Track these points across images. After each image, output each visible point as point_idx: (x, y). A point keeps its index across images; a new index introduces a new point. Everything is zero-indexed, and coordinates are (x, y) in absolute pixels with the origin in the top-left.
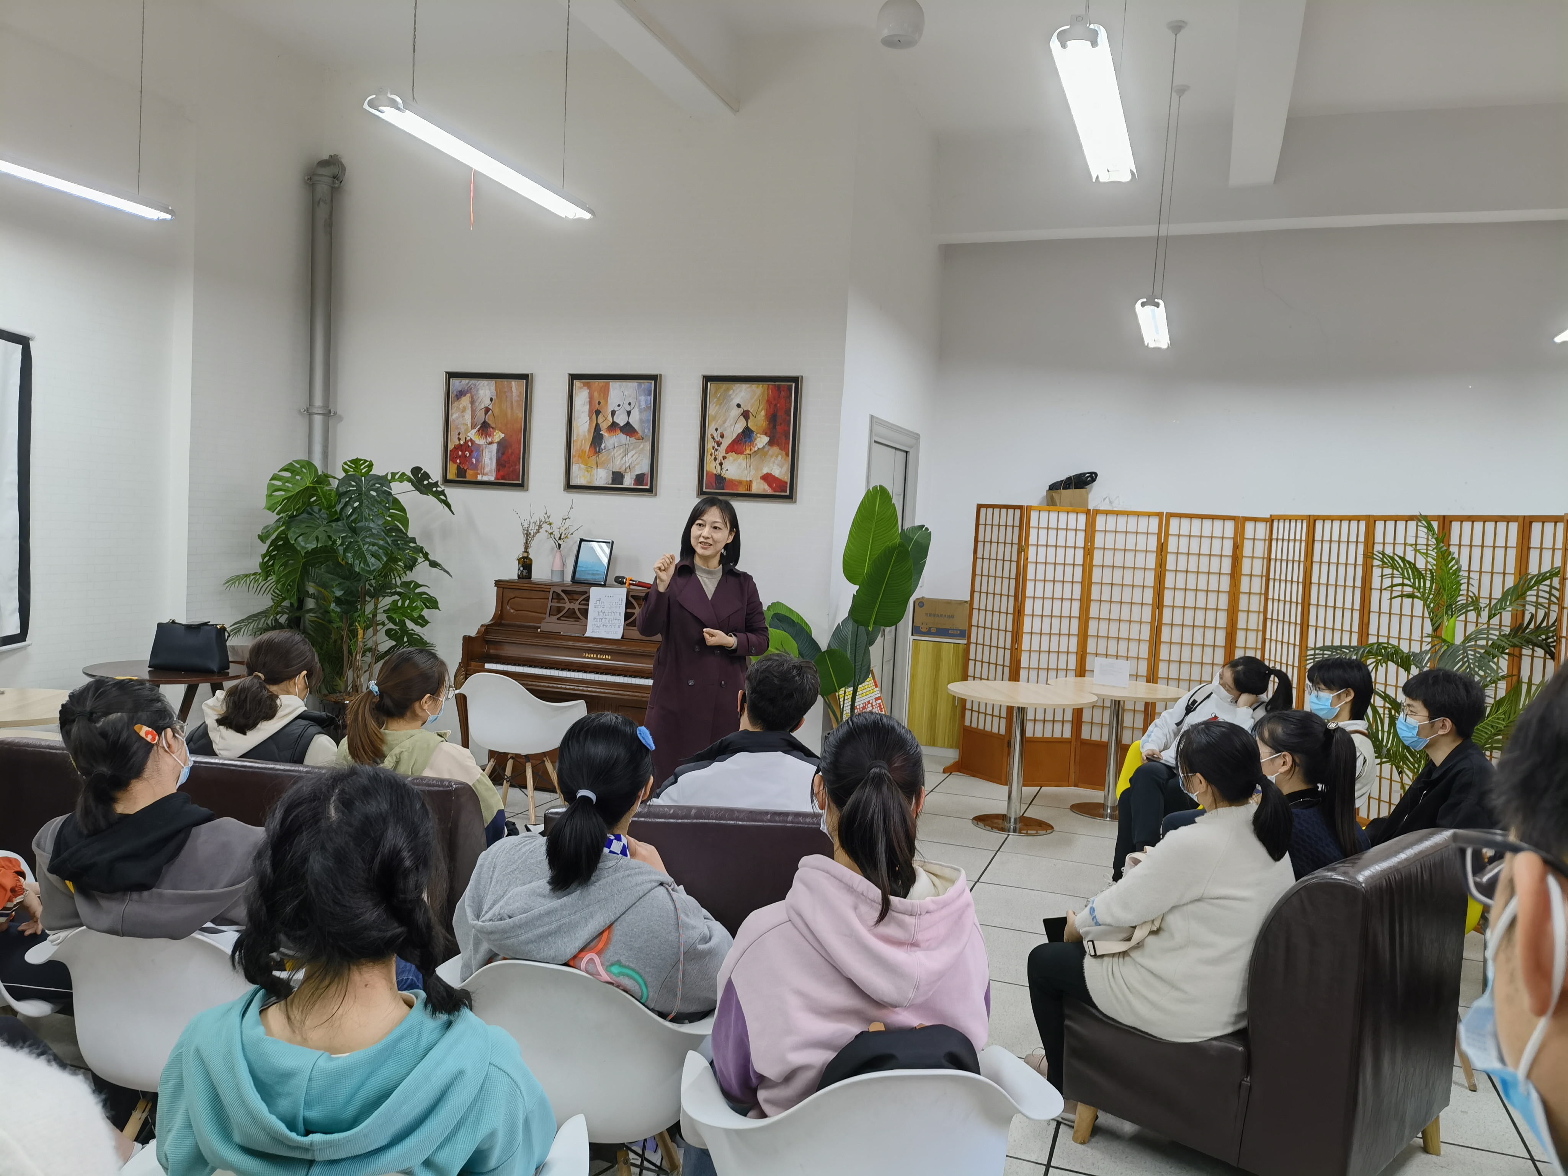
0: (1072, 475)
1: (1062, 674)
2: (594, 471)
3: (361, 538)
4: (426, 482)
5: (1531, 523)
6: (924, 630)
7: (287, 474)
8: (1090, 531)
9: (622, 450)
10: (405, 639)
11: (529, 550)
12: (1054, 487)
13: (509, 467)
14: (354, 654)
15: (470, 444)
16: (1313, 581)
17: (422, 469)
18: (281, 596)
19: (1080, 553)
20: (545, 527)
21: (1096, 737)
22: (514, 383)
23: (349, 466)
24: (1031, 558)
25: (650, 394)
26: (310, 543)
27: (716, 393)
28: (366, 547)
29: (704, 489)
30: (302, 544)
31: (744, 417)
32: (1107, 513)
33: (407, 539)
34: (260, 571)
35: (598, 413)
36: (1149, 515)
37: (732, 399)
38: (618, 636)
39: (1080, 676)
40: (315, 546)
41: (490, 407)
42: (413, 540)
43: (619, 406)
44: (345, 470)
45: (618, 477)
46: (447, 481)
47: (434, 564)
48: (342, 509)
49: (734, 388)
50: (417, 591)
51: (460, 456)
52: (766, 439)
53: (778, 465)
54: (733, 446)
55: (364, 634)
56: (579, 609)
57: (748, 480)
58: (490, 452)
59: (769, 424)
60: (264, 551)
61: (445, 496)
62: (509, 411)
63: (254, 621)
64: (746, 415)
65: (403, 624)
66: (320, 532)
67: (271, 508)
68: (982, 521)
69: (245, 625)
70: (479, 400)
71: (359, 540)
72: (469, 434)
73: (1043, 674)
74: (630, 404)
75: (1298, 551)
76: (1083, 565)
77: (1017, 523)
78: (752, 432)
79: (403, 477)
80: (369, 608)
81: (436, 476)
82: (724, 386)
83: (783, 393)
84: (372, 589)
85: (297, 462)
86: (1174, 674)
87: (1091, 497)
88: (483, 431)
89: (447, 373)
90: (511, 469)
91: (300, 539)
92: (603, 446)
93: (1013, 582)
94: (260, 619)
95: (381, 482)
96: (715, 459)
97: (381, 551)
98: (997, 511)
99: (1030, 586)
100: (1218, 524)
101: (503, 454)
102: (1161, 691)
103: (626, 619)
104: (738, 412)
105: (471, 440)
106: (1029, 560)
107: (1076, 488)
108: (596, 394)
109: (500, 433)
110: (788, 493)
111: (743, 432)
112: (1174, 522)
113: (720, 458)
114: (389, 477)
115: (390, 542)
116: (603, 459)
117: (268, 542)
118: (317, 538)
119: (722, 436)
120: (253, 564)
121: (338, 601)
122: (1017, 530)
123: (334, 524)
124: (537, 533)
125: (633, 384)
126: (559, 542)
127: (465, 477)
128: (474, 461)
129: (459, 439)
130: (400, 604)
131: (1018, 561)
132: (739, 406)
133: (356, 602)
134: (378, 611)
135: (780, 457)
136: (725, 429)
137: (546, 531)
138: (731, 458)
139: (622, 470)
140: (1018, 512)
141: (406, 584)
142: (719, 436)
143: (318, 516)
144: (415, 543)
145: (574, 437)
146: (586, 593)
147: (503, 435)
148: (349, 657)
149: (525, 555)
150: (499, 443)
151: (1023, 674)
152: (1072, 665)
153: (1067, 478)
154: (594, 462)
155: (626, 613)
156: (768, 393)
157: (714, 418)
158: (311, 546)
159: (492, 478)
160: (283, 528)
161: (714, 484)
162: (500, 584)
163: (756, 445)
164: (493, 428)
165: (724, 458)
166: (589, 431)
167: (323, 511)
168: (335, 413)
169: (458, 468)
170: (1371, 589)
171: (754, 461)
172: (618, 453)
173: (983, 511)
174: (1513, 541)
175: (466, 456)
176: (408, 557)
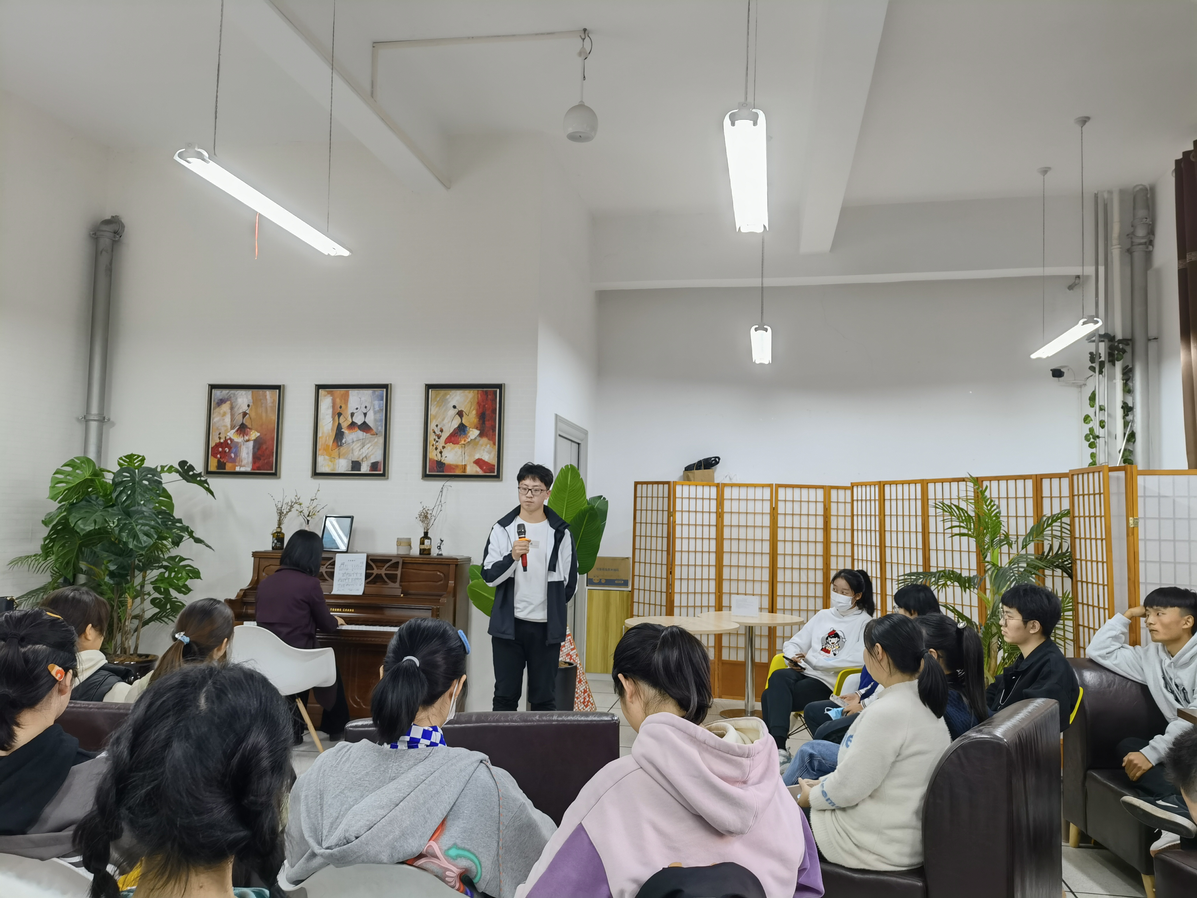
0: (701, 459)
1: (705, 610)
2: (337, 461)
3: (134, 520)
4: (191, 473)
5: (1041, 479)
6: (596, 581)
7: (69, 469)
8: (720, 500)
9: (359, 444)
10: (168, 607)
11: (282, 526)
12: (688, 468)
13: (264, 460)
14: (123, 621)
15: (229, 442)
16: (886, 529)
17: (187, 463)
18: (58, 573)
19: (714, 517)
20: (296, 506)
21: (733, 658)
22: (268, 393)
23: (124, 461)
24: (678, 521)
25: (382, 400)
26: (89, 526)
27: (436, 397)
28: (139, 527)
29: (428, 473)
30: (82, 526)
31: (459, 416)
32: (732, 485)
33: (175, 521)
34: (41, 552)
35: (340, 415)
36: (763, 486)
37: (449, 402)
38: (360, 592)
39: (719, 611)
40: (93, 528)
41: (247, 412)
42: (180, 521)
43: (357, 409)
44: (120, 464)
45: (356, 465)
46: (208, 473)
47: (198, 541)
48: (117, 496)
49: (451, 393)
50: (182, 564)
51: (220, 452)
52: (477, 432)
53: (487, 452)
54: (451, 438)
55: (133, 603)
56: (326, 572)
57: (464, 464)
58: (248, 448)
59: (479, 421)
60: (46, 535)
61: (208, 484)
62: (264, 415)
63: (33, 596)
64: (460, 414)
65: (167, 593)
66: (98, 516)
67: (54, 498)
68: (639, 494)
69: (25, 600)
70: (238, 407)
71: (132, 522)
72: (228, 434)
73: (691, 610)
74: (366, 407)
75: (874, 507)
76: (716, 526)
77: (666, 495)
78: (466, 427)
79: (171, 469)
80: (138, 580)
81: (199, 468)
82: (442, 392)
83: (489, 397)
84: (141, 564)
85: (77, 458)
86: (788, 606)
87: (716, 475)
88: (241, 431)
89: (209, 385)
90: (266, 461)
91: (80, 522)
92: (344, 441)
93: (665, 540)
94: (39, 595)
95: (152, 473)
96: (436, 449)
97: (152, 530)
98: (650, 486)
99: (678, 542)
100: (812, 491)
101: (258, 449)
102: (780, 618)
103: (366, 578)
104: (453, 412)
105: (230, 439)
106: (676, 523)
107: (705, 469)
108: (338, 400)
109: (256, 432)
110: (495, 474)
111: (459, 427)
112: (781, 491)
113: (440, 448)
114: (159, 469)
115: (160, 523)
116: (344, 451)
117: (51, 526)
118: (95, 522)
119: (442, 431)
120: (36, 547)
121: (112, 574)
122: (666, 500)
123: (110, 510)
124: (289, 512)
125: (369, 392)
126: (308, 518)
127: (225, 469)
128: (233, 455)
129: (220, 438)
130: (166, 575)
131: (668, 524)
132: (454, 407)
133: (127, 575)
134: (146, 583)
135: (488, 446)
136: (444, 425)
137: (297, 510)
138: (449, 448)
139: (359, 460)
140: (666, 486)
141: (173, 558)
142: (439, 430)
143: (95, 503)
144: (181, 523)
145: (320, 434)
146: (332, 558)
147: (258, 434)
148: (118, 624)
149: (279, 530)
150: (255, 441)
151: (676, 611)
152: (712, 602)
153: (698, 462)
154: (337, 454)
155: (366, 573)
156: (478, 397)
157: (435, 417)
158: (90, 528)
159: (248, 469)
160: (65, 513)
161: (435, 469)
162: (256, 555)
163: (469, 437)
164: (250, 429)
165: (444, 447)
166: (332, 429)
167: (100, 498)
168: (109, 420)
169: (219, 461)
170: (929, 533)
171: (468, 449)
172: (356, 446)
173: (639, 486)
174: (1030, 493)
175: (225, 452)
176: (175, 535)
